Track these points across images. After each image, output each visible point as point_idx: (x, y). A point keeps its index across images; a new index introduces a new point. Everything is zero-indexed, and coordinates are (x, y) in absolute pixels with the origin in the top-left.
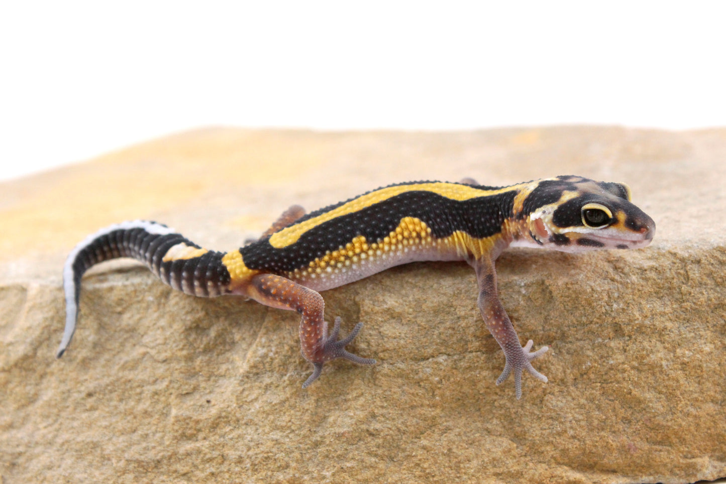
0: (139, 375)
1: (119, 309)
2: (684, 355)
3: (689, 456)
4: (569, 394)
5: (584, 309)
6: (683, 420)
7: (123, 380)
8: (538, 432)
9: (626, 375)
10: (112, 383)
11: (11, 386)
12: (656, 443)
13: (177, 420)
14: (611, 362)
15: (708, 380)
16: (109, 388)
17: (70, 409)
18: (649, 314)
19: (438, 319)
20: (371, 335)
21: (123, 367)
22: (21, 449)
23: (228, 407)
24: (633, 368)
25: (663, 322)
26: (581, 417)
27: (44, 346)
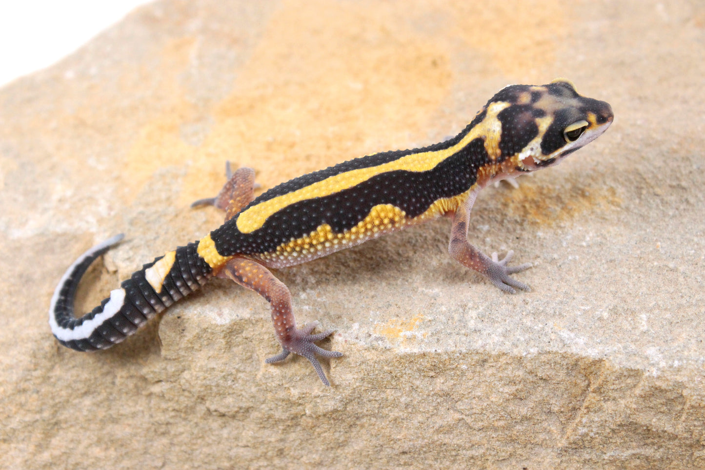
0: (453, 440)
1: (432, 374)
7: (438, 443)
10: (428, 445)
11: (318, 430)
16: (424, 449)
17: (385, 460)
20: (695, 426)
21: (438, 431)
27: (355, 403)
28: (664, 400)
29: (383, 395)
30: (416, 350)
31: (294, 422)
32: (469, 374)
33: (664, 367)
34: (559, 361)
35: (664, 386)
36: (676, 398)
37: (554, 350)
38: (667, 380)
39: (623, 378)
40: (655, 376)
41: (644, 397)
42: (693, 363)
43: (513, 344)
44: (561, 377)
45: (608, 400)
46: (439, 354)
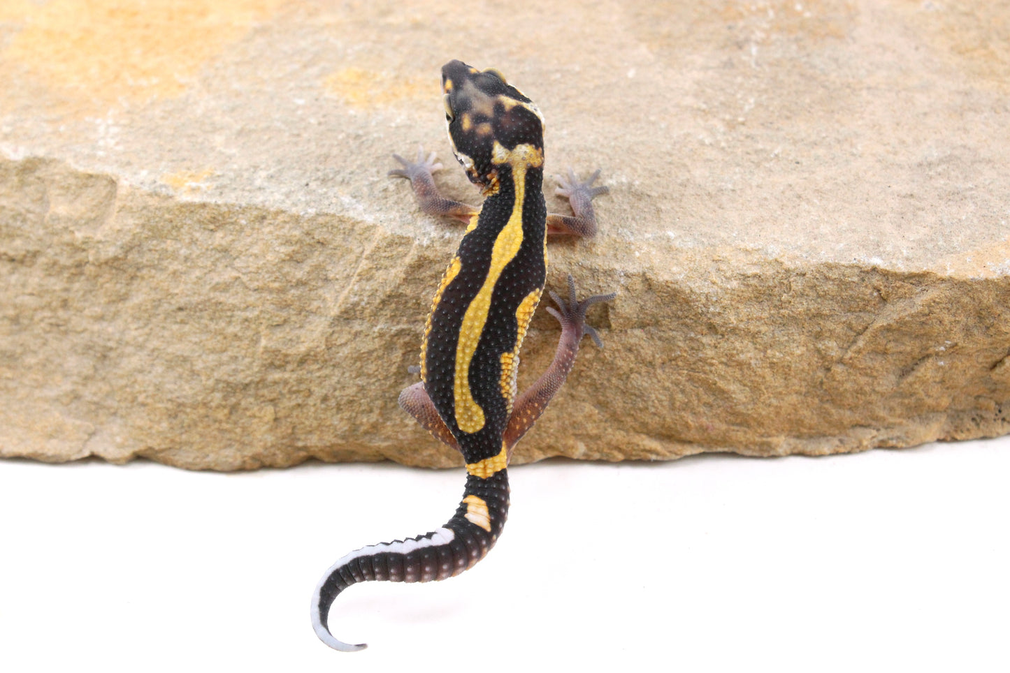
0: (229, 299)
1: (212, 227)
2: (774, 356)
3: (766, 435)
4: (655, 376)
5: (681, 305)
6: (764, 410)
7: (213, 301)
8: (621, 405)
9: (713, 368)
10: (204, 302)
11: (101, 280)
12: (733, 424)
13: (266, 350)
14: (701, 355)
15: (795, 377)
16: (200, 307)
17: (162, 317)
18: (745, 319)
21: (215, 288)
22: (111, 344)
23: (318, 347)
24: (721, 363)
25: (758, 326)
26: (664, 398)
27: (134, 251)
29: (163, 246)
30: (197, 199)
31: (79, 270)
32: (248, 231)
33: (434, 237)
34: (336, 225)
35: (432, 256)
37: (332, 212)
38: (436, 250)
39: (394, 246)
40: (425, 246)
41: (414, 267)
43: (293, 203)
44: (338, 241)
45: (380, 268)
46: (219, 206)
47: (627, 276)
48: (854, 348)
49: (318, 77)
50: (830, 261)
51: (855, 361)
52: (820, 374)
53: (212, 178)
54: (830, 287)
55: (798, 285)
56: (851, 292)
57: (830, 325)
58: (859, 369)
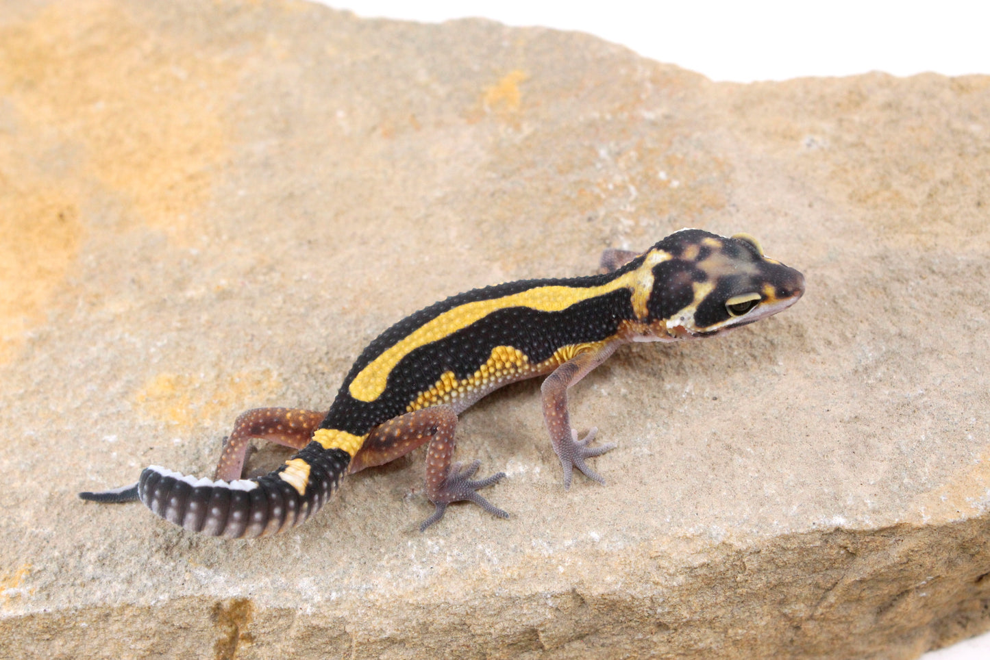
1: (47, 636)
2: (736, 634)
5: (623, 611)
15: (762, 645)
18: (698, 609)
19: (449, 638)
25: (714, 612)
28: (327, 639)
30: (21, 612)
32: (92, 633)
33: (319, 602)
34: (197, 606)
35: (322, 624)
36: (340, 635)
37: (189, 593)
38: (325, 616)
39: (273, 619)
40: (310, 614)
41: (303, 638)
42: (354, 593)
43: (139, 592)
44: (203, 623)
45: (262, 645)
46: (50, 614)
47: (554, 596)
48: (825, 604)
49: (124, 395)
50: (786, 532)
51: (827, 615)
52: (790, 634)
53: (32, 576)
54: (789, 555)
55: (752, 563)
56: (814, 556)
57: (795, 590)
58: (832, 620)
